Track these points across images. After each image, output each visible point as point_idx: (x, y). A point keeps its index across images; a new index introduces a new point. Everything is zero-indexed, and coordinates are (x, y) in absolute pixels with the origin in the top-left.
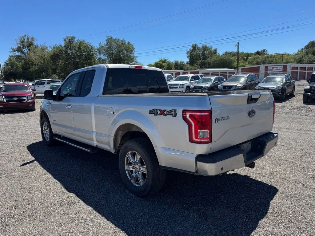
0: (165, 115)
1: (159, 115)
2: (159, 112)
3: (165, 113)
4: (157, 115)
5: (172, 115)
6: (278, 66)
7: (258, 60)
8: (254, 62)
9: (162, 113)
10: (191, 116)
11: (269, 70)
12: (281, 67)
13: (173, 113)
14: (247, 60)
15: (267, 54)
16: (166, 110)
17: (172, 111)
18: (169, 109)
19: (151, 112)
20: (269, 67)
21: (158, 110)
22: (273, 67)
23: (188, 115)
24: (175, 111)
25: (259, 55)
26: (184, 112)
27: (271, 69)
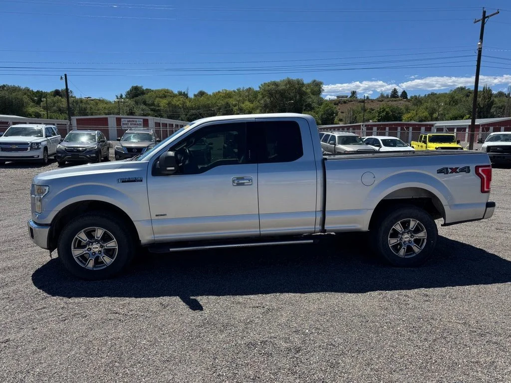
0: (458, 172)
1: (450, 173)
2: (450, 171)
3: (458, 170)
4: (447, 174)
5: (466, 171)
6: (136, 120)
7: (61, 106)
8: (55, 108)
9: (454, 170)
10: (483, 171)
11: (123, 124)
12: (140, 121)
13: (466, 170)
14: (40, 104)
15: (72, 96)
16: (458, 168)
17: (465, 168)
18: (461, 166)
19: (440, 171)
20: (122, 120)
21: (449, 169)
22: (129, 120)
23: (480, 169)
24: (469, 167)
25: (60, 98)
26: (477, 168)
27: (127, 122)
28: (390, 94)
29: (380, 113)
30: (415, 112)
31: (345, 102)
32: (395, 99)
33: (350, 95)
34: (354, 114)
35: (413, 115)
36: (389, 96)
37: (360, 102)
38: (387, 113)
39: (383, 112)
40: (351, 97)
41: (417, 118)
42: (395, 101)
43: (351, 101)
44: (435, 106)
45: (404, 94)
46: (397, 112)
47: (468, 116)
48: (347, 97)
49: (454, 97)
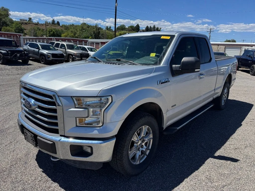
28: (51, 22)
29: (49, 32)
30: (67, 33)
31: (26, 24)
32: (54, 25)
33: (28, 20)
34: (35, 31)
35: (66, 35)
36: (51, 23)
37: (35, 24)
38: (54, 33)
39: (51, 32)
40: (28, 21)
41: (69, 36)
42: (55, 26)
43: (30, 24)
44: (75, 31)
45: (58, 23)
46: (58, 32)
47: (91, 37)
48: (26, 20)
49: (83, 27)
